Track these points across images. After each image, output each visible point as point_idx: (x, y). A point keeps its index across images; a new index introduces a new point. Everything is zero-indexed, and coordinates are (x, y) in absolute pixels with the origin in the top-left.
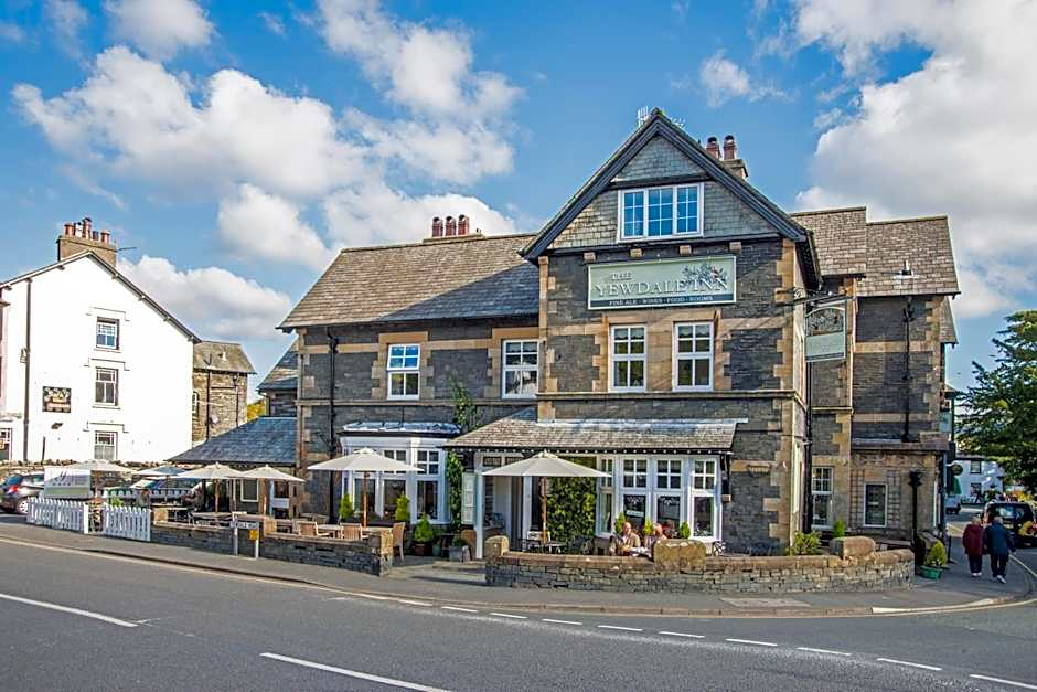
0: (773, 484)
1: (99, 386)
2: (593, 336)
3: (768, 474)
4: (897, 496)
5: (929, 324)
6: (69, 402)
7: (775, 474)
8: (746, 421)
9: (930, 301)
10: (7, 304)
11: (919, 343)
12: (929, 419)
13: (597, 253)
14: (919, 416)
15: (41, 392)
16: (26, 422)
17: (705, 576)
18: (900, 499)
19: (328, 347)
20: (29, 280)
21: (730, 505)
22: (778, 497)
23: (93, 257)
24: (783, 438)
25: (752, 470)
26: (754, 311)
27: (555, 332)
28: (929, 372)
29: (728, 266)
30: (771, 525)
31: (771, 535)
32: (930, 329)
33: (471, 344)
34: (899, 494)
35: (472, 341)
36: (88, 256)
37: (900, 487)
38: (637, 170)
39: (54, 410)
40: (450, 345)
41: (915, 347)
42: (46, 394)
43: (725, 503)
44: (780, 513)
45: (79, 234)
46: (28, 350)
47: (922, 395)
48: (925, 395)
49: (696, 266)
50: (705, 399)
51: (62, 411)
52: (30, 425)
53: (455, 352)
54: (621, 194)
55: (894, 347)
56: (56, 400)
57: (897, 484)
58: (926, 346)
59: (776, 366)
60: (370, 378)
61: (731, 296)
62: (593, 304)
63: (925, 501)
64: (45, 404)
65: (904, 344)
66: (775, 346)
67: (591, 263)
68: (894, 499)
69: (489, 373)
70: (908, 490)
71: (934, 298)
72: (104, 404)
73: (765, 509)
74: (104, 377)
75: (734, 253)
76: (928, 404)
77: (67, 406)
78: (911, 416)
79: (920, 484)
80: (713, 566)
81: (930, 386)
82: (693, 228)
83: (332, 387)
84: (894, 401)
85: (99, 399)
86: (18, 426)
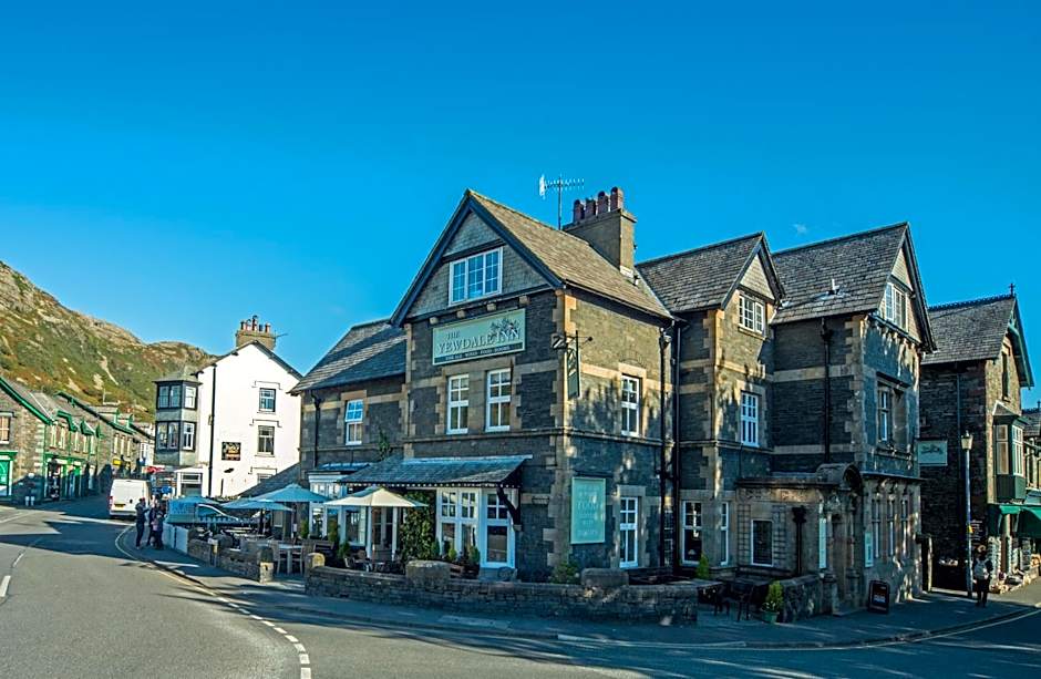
0: (550, 515)
1: (261, 440)
2: (436, 387)
3: (546, 506)
4: (782, 533)
5: (850, 346)
6: (239, 453)
7: (551, 507)
8: (530, 457)
9: (851, 320)
10: (201, 384)
11: (838, 367)
12: (851, 450)
13: (439, 317)
14: (841, 447)
15: (221, 446)
16: (211, 468)
17: (446, 595)
18: (785, 536)
19: (313, 406)
20: (214, 365)
21: (521, 534)
22: (553, 527)
23: (257, 344)
24: (557, 472)
25: (536, 502)
26: (536, 356)
27: (415, 387)
28: (850, 398)
29: (518, 317)
30: (549, 554)
31: (549, 564)
32: (850, 351)
33: (389, 398)
34: (785, 530)
35: (390, 396)
36: (253, 344)
37: (785, 524)
38: (460, 244)
39: (229, 459)
40: (377, 400)
41: (836, 371)
42: (224, 447)
43: (517, 532)
44: (555, 543)
45: (250, 329)
46: (213, 415)
47: (844, 423)
48: (847, 423)
49: (498, 320)
50: (504, 438)
51: (235, 459)
52: (213, 470)
53: (381, 404)
54: (452, 265)
55: (813, 373)
56: (232, 451)
57: (783, 520)
58: (847, 370)
59: (552, 406)
60: (335, 428)
61: (521, 344)
62: (437, 360)
63: (810, 541)
64: (224, 454)
65: (823, 369)
66: (551, 387)
67: (435, 325)
68: (779, 536)
69: (400, 421)
70: (792, 527)
71: (854, 317)
72: (265, 453)
73: (544, 539)
74: (266, 433)
75: (524, 306)
76: (849, 433)
77: (237, 456)
78: (832, 446)
79: (805, 521)
80: (452, 586)
81: (851, 413)
82: (495, 288)
83: (317, 437)
84: (814, 431)
85: (261, 450)
86: (205, 471)
